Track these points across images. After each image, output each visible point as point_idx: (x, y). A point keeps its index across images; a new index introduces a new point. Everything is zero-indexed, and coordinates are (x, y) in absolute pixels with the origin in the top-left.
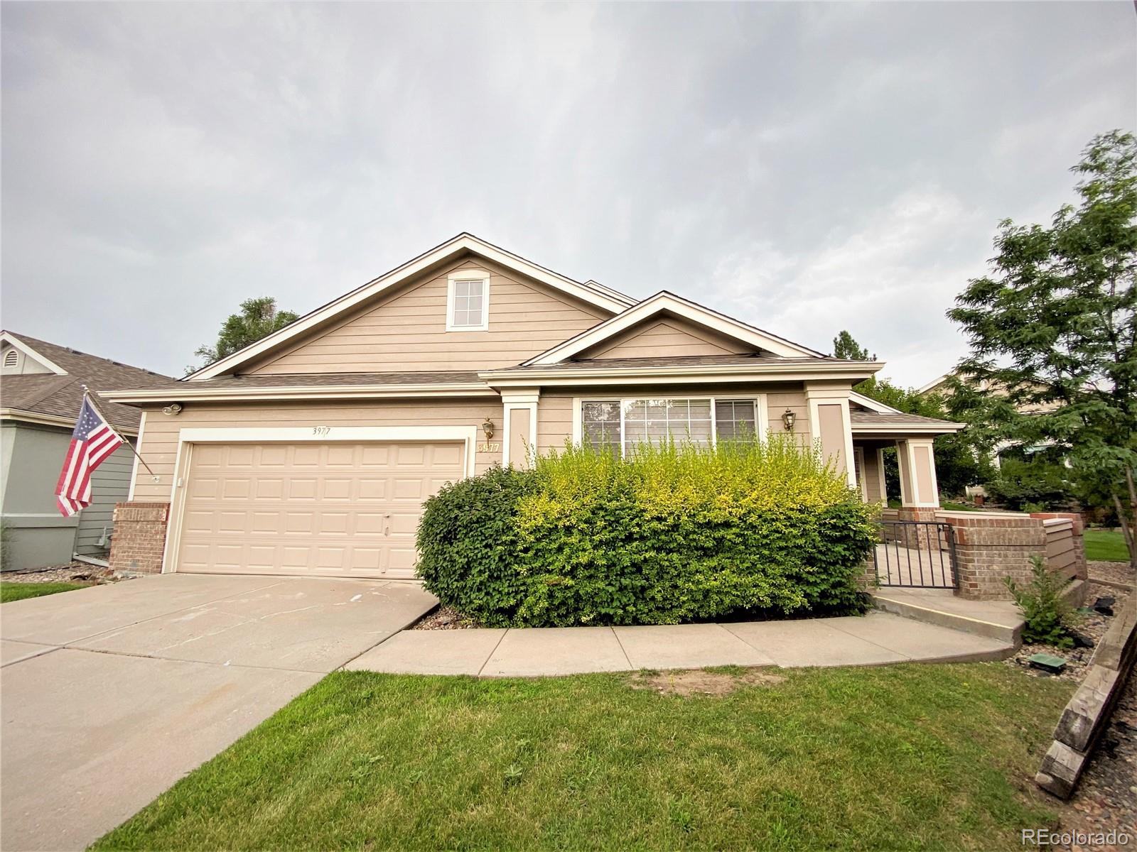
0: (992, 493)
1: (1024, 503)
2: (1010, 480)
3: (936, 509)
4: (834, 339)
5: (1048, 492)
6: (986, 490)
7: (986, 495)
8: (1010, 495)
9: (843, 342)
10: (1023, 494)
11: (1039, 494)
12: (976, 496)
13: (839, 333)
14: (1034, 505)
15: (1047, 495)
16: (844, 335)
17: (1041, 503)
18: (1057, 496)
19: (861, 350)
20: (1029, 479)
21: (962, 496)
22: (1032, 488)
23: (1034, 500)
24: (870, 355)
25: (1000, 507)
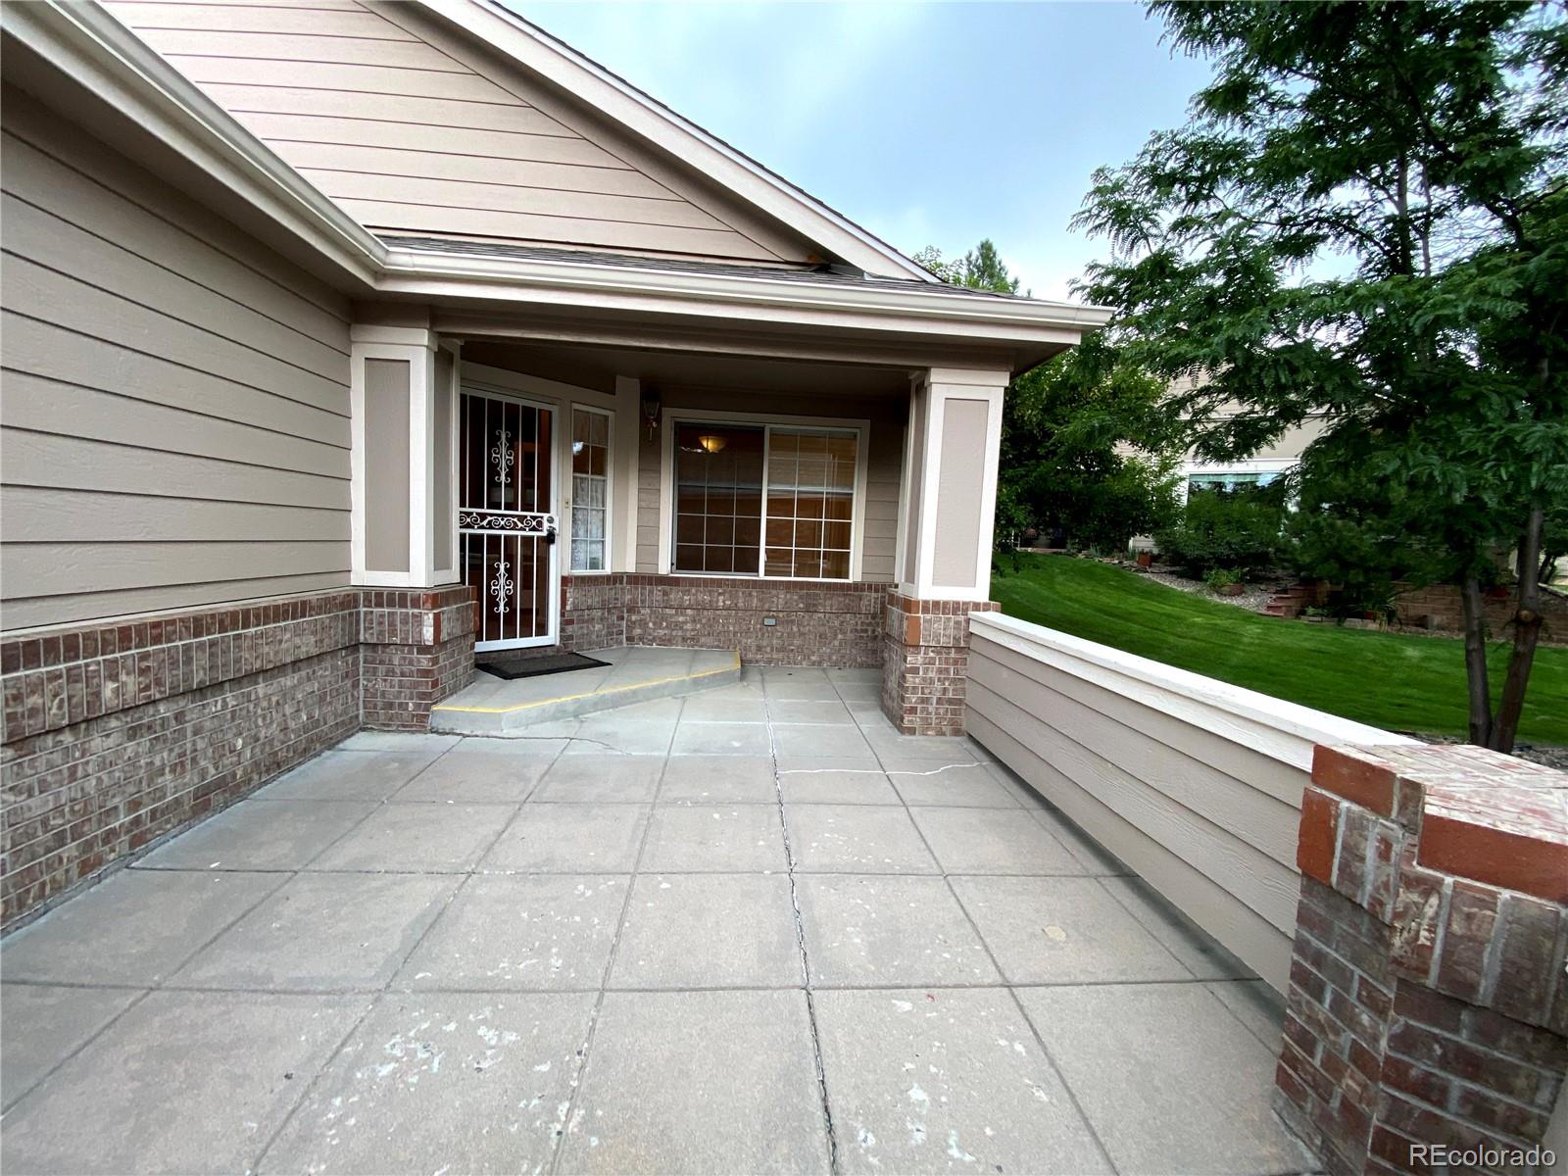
0: (1167, 549)
1: (1210, 568)
2: (1197, 529)
3: (977, 606)
4: (967, 254)
5: (1251, 551)
6: (1158, 543)
7: (1156, 551)
8: (1192, 553)
9: (980, 261)
10: (1211, 553)
11: (1236, 555)
12: (1142, 553)
13: (979, 244)
14: (1225, 572)
15: (1250, 555)
16: (987, 250)
17: (1237, 571)
18: (1262, 559)
19: (1010, 280)
20: (1227, 527)
21: (1122, 551)
22: (1228, 543)
23: (1225, 563)
24: (1021, 292)
25: (1172, 573)
